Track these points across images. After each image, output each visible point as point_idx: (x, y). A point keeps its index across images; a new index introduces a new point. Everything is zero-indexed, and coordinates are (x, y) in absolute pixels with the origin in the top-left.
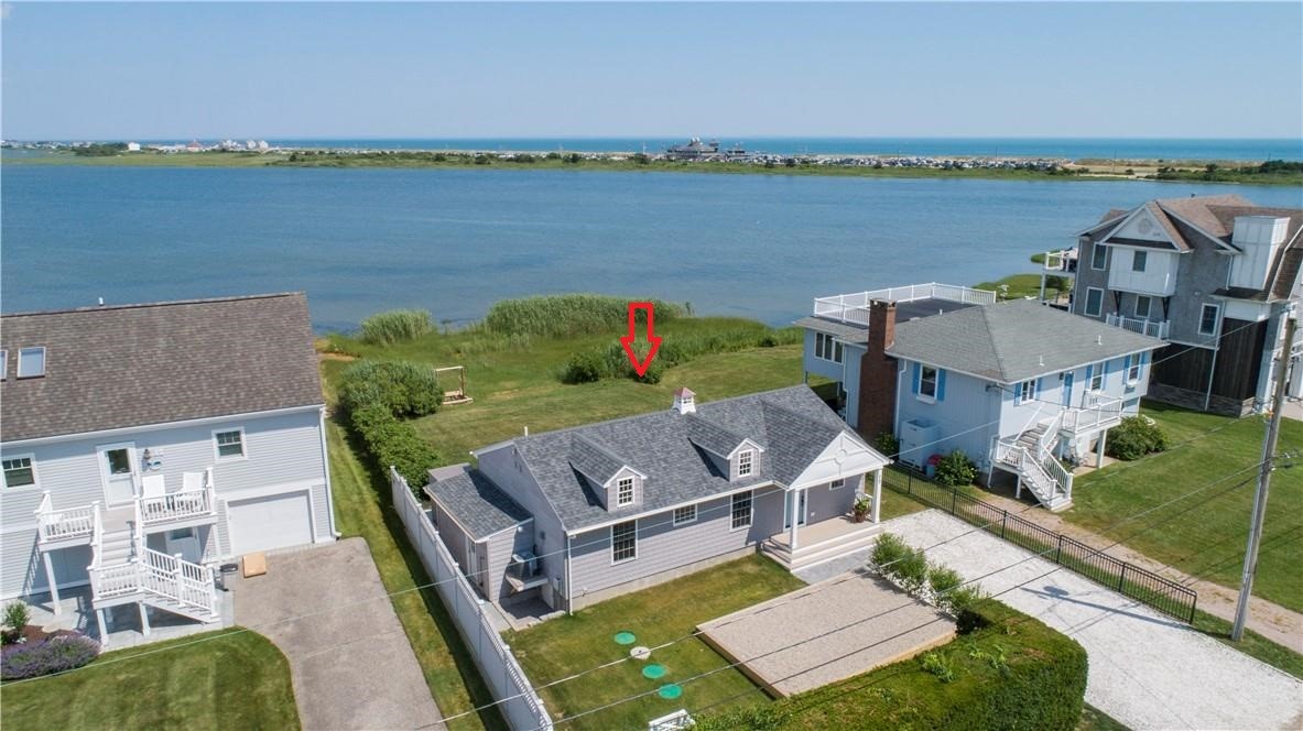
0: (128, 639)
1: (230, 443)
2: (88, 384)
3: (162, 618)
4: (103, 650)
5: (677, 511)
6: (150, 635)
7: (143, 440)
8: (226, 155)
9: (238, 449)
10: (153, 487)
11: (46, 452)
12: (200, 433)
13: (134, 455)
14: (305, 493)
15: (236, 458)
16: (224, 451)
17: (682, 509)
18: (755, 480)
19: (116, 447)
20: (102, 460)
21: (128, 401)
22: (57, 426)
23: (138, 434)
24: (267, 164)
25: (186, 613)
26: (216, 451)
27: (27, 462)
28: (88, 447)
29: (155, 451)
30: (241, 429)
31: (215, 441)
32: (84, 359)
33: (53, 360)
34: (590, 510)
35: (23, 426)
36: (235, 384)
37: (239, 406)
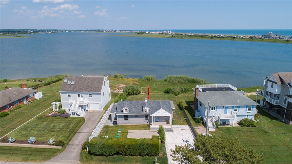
0: (74, 116)
1: (90, 95)
2: (77, 86)
3: (77, 115)
4: (71, 116)
5: (135, 115)
6: (75, 116)
7: (81, 94)
8: (162, 34)
9: (91, 96)
10: (81, 99)
11: (72, 93)
12: (87, 94)
13: (80, 95)
14: (99, 103)
15: (91, 97)
16: (90, 96)
17: (136, 115)
18: (148, 113)
19: (79, 94)
20: (77, 95)
21: (81, 89)
22: (73, 90)
23: (81, 93)
24: (167, 37)
25: (79, 114)
26: (89, 96)
27: (70, 94)
28: (76, 93)
29: (83, 95)
30: (92, 94)
31: (89, 95)
32: (78, 83)
33: (75, 82)
34: (121, 112)
35: (70, 90)
36: (92, 88)
37: (92, 91)
